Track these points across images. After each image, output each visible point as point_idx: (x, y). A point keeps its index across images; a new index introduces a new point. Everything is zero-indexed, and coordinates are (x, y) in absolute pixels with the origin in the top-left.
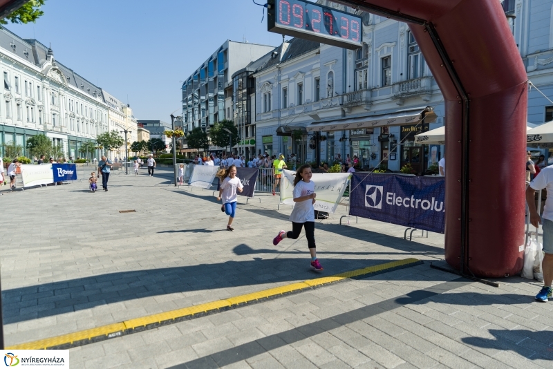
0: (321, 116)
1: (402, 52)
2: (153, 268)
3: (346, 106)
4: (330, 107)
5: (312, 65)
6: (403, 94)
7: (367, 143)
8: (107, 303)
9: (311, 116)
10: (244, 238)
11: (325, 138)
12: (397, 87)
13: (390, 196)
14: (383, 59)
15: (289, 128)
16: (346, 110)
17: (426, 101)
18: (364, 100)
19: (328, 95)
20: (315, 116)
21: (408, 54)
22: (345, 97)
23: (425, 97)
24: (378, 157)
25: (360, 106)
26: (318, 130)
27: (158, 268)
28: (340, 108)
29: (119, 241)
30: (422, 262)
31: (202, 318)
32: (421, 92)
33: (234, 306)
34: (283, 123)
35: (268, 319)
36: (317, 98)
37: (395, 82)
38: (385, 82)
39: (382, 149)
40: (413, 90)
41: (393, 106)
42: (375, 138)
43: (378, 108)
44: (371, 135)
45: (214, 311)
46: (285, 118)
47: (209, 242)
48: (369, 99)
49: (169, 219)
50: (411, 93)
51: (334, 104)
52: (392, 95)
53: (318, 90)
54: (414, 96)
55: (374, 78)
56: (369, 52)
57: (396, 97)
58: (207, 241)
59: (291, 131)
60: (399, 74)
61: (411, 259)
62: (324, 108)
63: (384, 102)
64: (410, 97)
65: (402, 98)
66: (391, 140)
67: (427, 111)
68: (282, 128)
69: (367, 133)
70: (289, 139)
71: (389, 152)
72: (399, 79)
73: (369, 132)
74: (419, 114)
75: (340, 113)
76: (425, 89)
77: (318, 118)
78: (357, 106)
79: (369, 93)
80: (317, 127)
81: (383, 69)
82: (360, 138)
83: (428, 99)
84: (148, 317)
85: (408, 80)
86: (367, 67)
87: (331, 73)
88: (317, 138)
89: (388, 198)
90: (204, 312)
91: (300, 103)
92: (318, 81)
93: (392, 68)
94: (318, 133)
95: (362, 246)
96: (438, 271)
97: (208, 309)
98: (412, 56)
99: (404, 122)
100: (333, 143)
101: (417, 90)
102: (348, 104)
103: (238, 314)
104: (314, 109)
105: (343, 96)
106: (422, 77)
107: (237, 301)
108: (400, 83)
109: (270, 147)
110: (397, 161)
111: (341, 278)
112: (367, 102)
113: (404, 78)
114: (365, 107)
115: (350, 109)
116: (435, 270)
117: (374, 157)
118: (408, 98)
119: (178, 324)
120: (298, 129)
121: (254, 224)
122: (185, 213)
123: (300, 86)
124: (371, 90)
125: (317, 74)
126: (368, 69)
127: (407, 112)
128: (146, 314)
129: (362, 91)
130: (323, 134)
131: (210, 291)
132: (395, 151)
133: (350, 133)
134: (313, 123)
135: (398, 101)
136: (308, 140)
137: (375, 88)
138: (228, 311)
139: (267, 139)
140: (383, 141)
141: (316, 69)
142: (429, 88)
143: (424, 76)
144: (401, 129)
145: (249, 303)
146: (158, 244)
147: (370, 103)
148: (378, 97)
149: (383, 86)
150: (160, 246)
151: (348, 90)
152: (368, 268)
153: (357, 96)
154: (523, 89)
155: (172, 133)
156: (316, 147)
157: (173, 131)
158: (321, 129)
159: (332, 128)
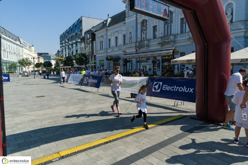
0: (127, 51)
1: (162, 24)
2: (64, 124)
3: (138, 47)
4: (130, 48)
5: (122, 29)
6: (163, 42)
7: (147, 63)
8: (46, 143)
9: (123, 51)
10: (103, 108)
11: (129, 61)
12: (160, 39)
14: (153, 26)
16: (138, 49)
17: (173, 45)
18: (145, 44)
19: (130, 42)
20: (125, 52)
21: (164, 25)
22: (137, 43)
23: (172, 44)
24: (152, 70)
25: (144, 47)
27: (66, 124)
28: (135, 48)
29: (41, 111)
30: (186, 116)
31: (97, 148)
33: (110, 141)
34: (109, 54)
35: (128, 147)
36: (124, 44)
37: (159, 37)
38: (155, 37)
39: (154, 66)
40: (167, 41)
41: (159, 47)
42: (150, 62)
43: (152, 48)
45: (101, 144)
46: (109, 52)
47: (86, 111)
48: (148, 44)
49: (62, 100)
50: (166, 42)
51: (132, 46)
52: (158, 42)
53: (124, 40)
55: (150, 35)
56: (148, 23)
57: (159, 44)
58: (85, 110)
59: (113, 58)
60: (160, 33)
61: (181, 115)
62: (128, 48)
63: (154, 45)
64: (166, 44)
65: (162, 44)
66: (158, 62)
67: (175, 50)
68: (109, 57)
69: (147, 59)
70: (112, 62)
71: (156, 68)
72: (161, 35)
73: (148, 59)
74: (172, 51)
75: (135, 50)
76: (172, 40)
77: (127, 53)
78: (143, 47)
79: (148, 41)
80: (126, 57)
81: (154, 31)
82: (144, 61)
83: (173, 44)
84: (70, 150)
85: (165, 36)
86: (147, 30)
87: (130, 32)
88: (126, 61)
91: (117, 46)
92: (124, 36)
93: (157, 31)
94: (126, 59)
95: (157, 110)
96: (194, 120)
97: (98, 144)
98: (166, 26)
99: (165, 54)
100: (132, 64)
101: (169, 40)
103: (113, 145)
104: (123, 48)
105: (136, 43)
106: (171, 35)
107: (111, 138)
108: (161, 37)
109: (103, 66)
110: (160, 71)
111: (154, 125)
112: (147, 45)
113: (163, 35)
114: (146, 48)
115: (139, 48)
117: (150, 69)
118: (165, 44)
119: (86, 152)
120: (117, 57)
121: (105, 101)
122: (70, 97)
123: (116, 38)
124: (148, 40)
125: (124, 33)
127: (167, 50)
128: (68, 148)
129: (145, 41)
130: (128, 59)
131: (95, 134)
132: (160, 67)
133: (140, 59)
134: (124, 55)
135: (160, 45)
136: (121, 62)
137: (150, 39)
138: (108, 144)
139: (101, 62)
140: (154, 62)
141: (124, 31)
142: (174, 40)
144: (162, 58)
145: (117, 139)
146: (62, 112)
147: (148, 46)
148: (152, 43)
149: (154, 39)
150: (63, 113)
151: (138, 41)
152: (164, 120)
153: (142, 42)
154: (230, 40)
155: (59, 59)
156: (125, 65)
157: (59, 58)
158: (128, 57)
159: (133, 57)
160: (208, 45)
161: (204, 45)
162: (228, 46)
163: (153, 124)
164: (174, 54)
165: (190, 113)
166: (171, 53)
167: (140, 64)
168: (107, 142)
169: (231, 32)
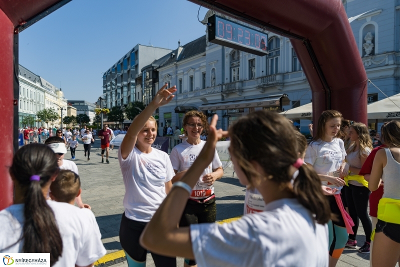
0: (208, 99)
4: (213, 93)
5: (200, 64)
6: (264, 85)
9: (201, 99)
11: (211, 115)
12: (260, 80)
14: (250, 60)
15: (184, 107)
16: (225, 95)
17: (280, 90)
18: (237, 88)
19: (212, 85)
20: (204, 100)
21: (267, 58)
22: (224, 86)
23: (279, 87)
25: (235, 92)
26: (207, 109)
27: (109, 214)
28: (220, 94)
32: (276, 84)
34: (179, 104)
36: (204, 87)
37: (258, 76)
38: (251, 77)
40: (271, 83)
41: (258, 93)
43: (247, 94)
44: (242, 113)
46: (180, 101)
48: (241, 88)
49: (105, 175)
50: (270, 84)
51: (216, 91)
52: (257, 85)
53: (204, 81)
54: (271, 87)
55: (244, 73)
56: (240, 56)
57: (259, 87)
59: (185, 110)
60: (261, 71)
62: (209, 93)
63: (251, 90)
64: (269, 87)
65: (263, 88)
67: (283, 97)
68: (179, 107)
69: (239, 111)
72: (261, 75)
73: (241, 111)
74: (279, 99)
75: (220, 97)
76: (279, 82)
77: (207, 101)
78: (233, 93)
79: (241, 84)
80: (206, 107)
81: (250, 67)
82: (235, 115)
83: (281, 89)
85: (267, 76)
86: (239, 66)
87: (214, 69)
91: (191, 90)
92: (204, 75)
93: (256, 67)
94: (207, 111)
98: (270, 60)
99: (268, 104)
101: (274, 82)
102: (226, 91)
104: (201, 94)
105: (222, 85)
106: (277, 74)
108: (262, 78)
109: (170, 121)
112: (239, 90)
113: (264, 74)
114: (238, 93)
115: (228, 95)
118: (267, 88)
120: (192, 108)
122: (116, 171)
123: (192, 78)
124: (242, 82)
125: (203, 70)
126: (240, 67)
127: (270, 97)
129: (236, 82)
130: (209, 112)
133: (228, 111)
134: (203, 105)
135: (261, 90)
139: (167, 116)
141: (203, 67)
142: (282, 82)
143: (278, 73)
146: (103, 195)
147: (241, 91)
148: (247, 87)
149: (250, 79)
150: (104, 197)
151: (226, 82)
153: (232, 85)
154: (365, 85)
155: (100, 110)
157: (101, 109)
158: (209, 108)
159: (217, 108)
160: (330, 92)
162: (362, 94)
164: (283, 103)
166: (278, 103)
167: (228, 119)
169: (365, 71)
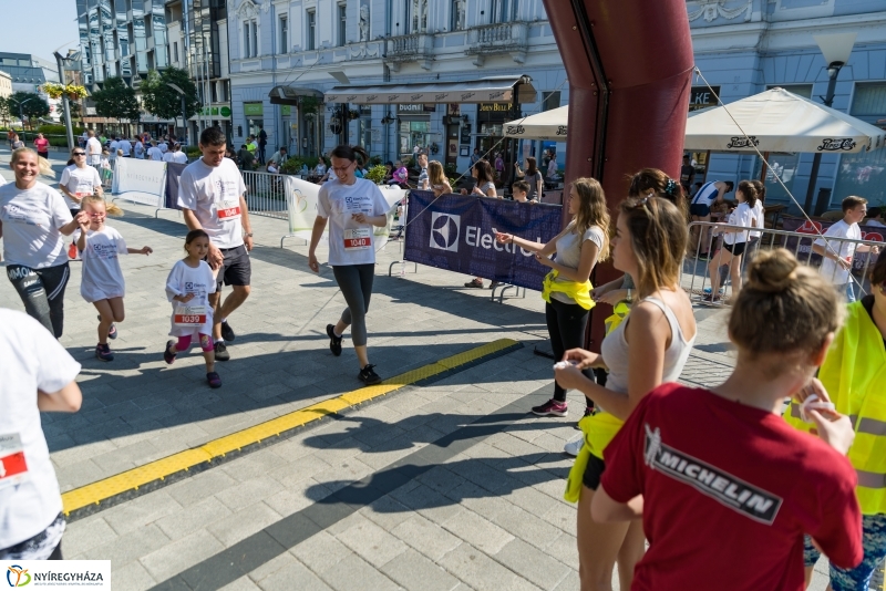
0: (348, 73)
3: (392, 59)
4: (365, 58)
6: (483, 47)
9: (331, 74)
11: (356, 115)
12: (474, 34)
13: (471, 232)
15: (292, 91)
16: (391, 66)
17: (519, 62)
18: (421, 51)
20: (339, 75)
22: (390, 44)
23: (517, 56)
24: (442, 152)
25: (415, 61)
26: (345, 101)
28: (381, 61)
30: (520, 345)
31: (156, 492)
32: (512, 46)
33: (218, 461)
34: (280, 80)
35: (284, 481)
36: (342, 41)
37: (472, 24)
38: (455, 23)
39: (449, 137)
40: (500, 43)
42: (436, 119)
43: (444, 68)
44: (431, 114)
45: (179, 475)
46: (284, 72)
48: (430, 51)
50: (496, 47)
51: (370, 53)
52: (467, 47)
53: (342, 26)
54: (500, 53)
55: (439, 13)
57: (472, 52)
59: (296, 97)
60: (478, 12)
61: (504, 340)
62: (354, 59)
63: (454, 58)
64: (494, 54)
65: (482, 54)
66: (462, 124)
67: (520, 83)
68: (280, 90)
69: (426, 109)
70: (293, 111)
71: (457, 143)
72: (478, 20)
73: (429, 109)
74: (510, 87)
75: (380, 71)
76: (518, 42)
77: (346, 79)
78: (410, 61)
79: (430, 39)
80: (343, 96)
81: (453, 0)
82: (413, 116)
83: (521, 59)
85: (492, 24)
88: (344, 114)
89: (468, 235)
90: (159, 480)
91: (312, 46)
92: (342, 8)
94: (345, 106)
96: (546, 358)
97: (167, 473)
99: (487, 99)
100: (369, 124)
101: (506, 42)
102: (394, 56)
103: (226, 476)
104: (336, 59)
105: (386, 41)
106: (515, 20)
107: (221, 449)
108: (479, 28)
111: (396, 387)
112: (426, 55)
113: (486, 19)
114: (423, 64)
115: (399, 65)
116: (541, 358)
117: (435, 150)
118: (490, 54)
119: (106, 512)
120: (311, 94)
123: (311, 15)
124: (433, 35)
127: (491, 81)
130: (353, 107)
131: (166, 430)
132: (469, 142)
133: (398, 108)
134: (336, 88)
135: (475, 59)
136: (328, 116)
137: (439, 32)
138: (206, 472)
139: (252, 109)
140: (449, 123)
142: (524, 42)
143: (518, 19)
144: (479, 107)
145: (245, 450)
147: (431, 58)
148: (444, 49)
149: (452, 30)
151: (395, 31)
152: (442, 362)
153: (409, 42)
155: (60, 89)
156: (341, 130)
157: (64, 87)
158: (349, 100)
159: (369, 99)
160: (609, 94)
161: (599, 91)
162: (677, 103)
163: (391, 383)
164: (520, 96)
165: (536, 332)
166: (508, 97)
167: (399, 129)
168: (205, 462)
